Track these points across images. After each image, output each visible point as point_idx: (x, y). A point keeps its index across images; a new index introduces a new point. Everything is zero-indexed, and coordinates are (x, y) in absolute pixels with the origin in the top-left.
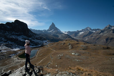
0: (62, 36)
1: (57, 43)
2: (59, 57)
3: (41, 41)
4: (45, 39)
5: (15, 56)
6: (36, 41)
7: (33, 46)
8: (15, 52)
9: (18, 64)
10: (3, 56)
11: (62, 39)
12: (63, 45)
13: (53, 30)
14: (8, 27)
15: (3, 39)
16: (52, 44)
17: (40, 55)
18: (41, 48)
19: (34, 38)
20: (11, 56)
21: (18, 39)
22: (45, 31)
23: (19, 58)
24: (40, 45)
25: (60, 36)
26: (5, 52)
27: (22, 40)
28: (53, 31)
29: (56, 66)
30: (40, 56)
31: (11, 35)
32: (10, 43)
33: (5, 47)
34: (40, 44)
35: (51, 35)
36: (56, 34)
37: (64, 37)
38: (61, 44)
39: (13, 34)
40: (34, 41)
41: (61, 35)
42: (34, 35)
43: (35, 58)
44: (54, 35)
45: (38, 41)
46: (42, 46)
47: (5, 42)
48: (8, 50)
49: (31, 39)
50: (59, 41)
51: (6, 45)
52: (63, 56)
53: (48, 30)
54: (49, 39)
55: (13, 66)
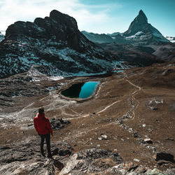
0: (165, 49)
1: (147, 68)
2: (152, 105)
3: (108, 63)
4: (116, 58)
5: (54, 92)
6: (95, 61)
7: (88, 72)
8: (55, 84)
9: (61, 108)
10: (36, 88)
11: (163, 58)
12: (166, 75)
13: (139, 33)
14: (39, 29)
15: (33, 55)
16: (135, 72)
17: (105, 95)
18: (106, 79)
19: (91, 55)
20: (48, 91)
21: (58, 56)
22: (118, 35)
23: (63, 97)
24: (104, 73)
25: (157, 50)
26: (38, 82)
27: (66, 59)
28: (140, 35)
29: (144, 125)
30: (103, 98)
31: (46, 48)
32: (44, 64)
33: (37, 71)
34: (105, 70)
35: (132, 47)
36: (148, 44)
37: (170, 54)
38: (158, 73)
39: (50, 46)
40: (91, 61)
41: (160, 47)
42: (92, 47)
43: (94, 100)
44: (140, 48)
45: (100, 62)
46: (110, 74)
47: (37, 61)
48: (43, 79)
49: (84, 55)
50: (155, 65)
51: (38, 68)
52: (164, 104)
53: (126, 34)
54: (125, 59)
55: (52, 109)
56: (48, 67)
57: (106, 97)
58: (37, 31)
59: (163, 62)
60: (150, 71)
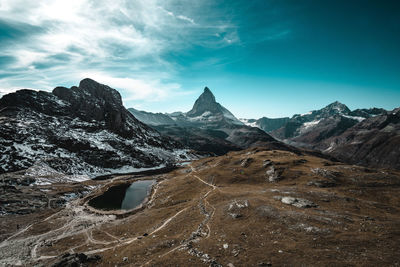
0: (240, 133)
1: (221, 158)
2: (233, 211)
3: (166, 152)
4: (178, 146)
5: (77, 202)
6: (147, 150)
7: (136, 166)
8: (79, 189)
9: (85, 231)
10: (41, 197)
11: (239, 144)
12: (246, 166)
13: (206, 113)
14: (60, 102)
15: (43, 141)
16: (205, 164)
17: (163, 202)
18: (164, 175)
19: (141, 141)
20: (64, 201)
21: (88, 143)
22: (180, 115)
23: (92, 209)
24: (162, 166)
25: (231, 136)
26: (46, 187)
27: (102, 147)
28: (208, 116)
29: (225, 246)
30: (162, 206)
31: (68, 130)
32: (63, 155)
33: (46, 167)
34: (163, 162)
35: (200, 130)
36: (218, 127)
37: (247, 139)
38: (236, 163)
39: (75, 127)
40: (143, 150)
41: (234, 131)
42: (143, 131)
43: (146, 211)
44: (210, 132)
45: (155, 150)
47: (48, 150)
48: (57, 180)
49: (131, 142)
50: (230, 154)
51: (49, 162)
52: (250, 207)
53: (190, 114)
54: (191, 146)
55: (69, 234)
56: (68, 161)
57: (166, 205)
58: (56, 104)
59: (239, 149)
60: (225, 162)
